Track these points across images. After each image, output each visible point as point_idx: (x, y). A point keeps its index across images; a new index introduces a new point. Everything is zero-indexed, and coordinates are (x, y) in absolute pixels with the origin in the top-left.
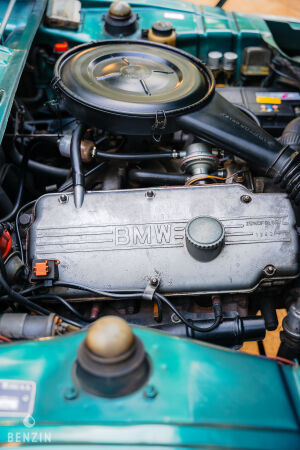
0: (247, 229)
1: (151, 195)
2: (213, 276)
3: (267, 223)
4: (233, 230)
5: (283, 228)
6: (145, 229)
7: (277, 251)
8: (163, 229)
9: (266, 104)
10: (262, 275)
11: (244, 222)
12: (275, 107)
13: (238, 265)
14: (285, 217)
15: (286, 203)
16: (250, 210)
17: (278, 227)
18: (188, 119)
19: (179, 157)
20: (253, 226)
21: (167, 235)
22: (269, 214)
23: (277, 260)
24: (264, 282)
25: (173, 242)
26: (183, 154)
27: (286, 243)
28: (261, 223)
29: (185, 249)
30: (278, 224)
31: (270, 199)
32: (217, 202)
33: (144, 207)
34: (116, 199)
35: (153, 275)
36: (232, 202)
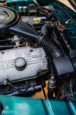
0: (32, 59)
1: (3, 53)
2: (24, 75)
3: (38, 57)
5: (43, 58)
6: (2, 63)
7: (42, 65)
8: (7, 63)
9: (37, 21)
10: (38, 72)
11: (31, 57)
12: (39, 22)
13: (31, 70)
14: (43, 55)
15: (43, 50)
16: (33, 54)
17: (41, 58)
18: (11, 28)
19: (11, 40)
20: (34, 58)
21: (9, 65)
22: (38, 54)
23: (42, 67)
24: (39, 74)
25: (11, 66)
26: (12, 39)
27: (44, 62)
28: (36, 57)
29: (15, 68)
30: (41, 57)
31: (38, 50)
32: (23, 53)
33: (1, 57)
35: (6, 77)
36: (27, 52)
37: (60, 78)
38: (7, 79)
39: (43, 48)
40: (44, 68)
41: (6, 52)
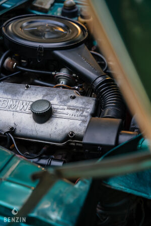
0: (66, 111)
4: (59, 110)
5: (85, 113)
6: (16, 102)
8: (24, 104)
10: (67, 137)
11: (66, 107)
15: (93, 102)
16: (73, 103)
17: (83, 113)
20: (70, 111)
21: (25, 107)
22: (81, 106)
23: (76, 130)
25: (27, 110)
27: (84, 121)
28: (74, 109)
29: (31, 115)
30: (83, 111)
31: (85, 99)
32: (57, 96)
33: (21, 92)
34: (11, 87)
35: (13, 125)
36: (65, 97)
37: (87, 150)
38: (12, 128)
39: (95, 99)
40: (80, 133)
41: (33, 87)
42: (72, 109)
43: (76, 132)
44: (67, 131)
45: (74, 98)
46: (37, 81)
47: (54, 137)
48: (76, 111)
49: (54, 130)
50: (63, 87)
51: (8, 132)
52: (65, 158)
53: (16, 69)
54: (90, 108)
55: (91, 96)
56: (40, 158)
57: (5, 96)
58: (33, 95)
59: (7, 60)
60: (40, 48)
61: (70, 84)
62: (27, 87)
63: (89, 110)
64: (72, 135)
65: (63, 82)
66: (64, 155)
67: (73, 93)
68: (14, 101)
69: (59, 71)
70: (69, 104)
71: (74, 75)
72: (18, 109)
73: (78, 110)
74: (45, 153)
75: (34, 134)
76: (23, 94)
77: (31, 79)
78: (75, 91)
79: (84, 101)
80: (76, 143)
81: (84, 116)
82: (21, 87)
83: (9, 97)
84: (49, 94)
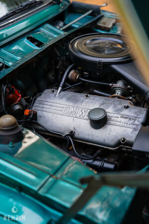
0: (119, 119)
2: (97, 137)
4: (113, 118)
5: (136, 122)
7: (129, 133)
8: (83, 111)
10: (119, 143)
11: (119, 116)
13: (109, 134)
14: (139, 118)
16: (126, 112)
17: (134, 122)
20: (123, 119)
21: (84, 114)
22: (133, 115)
23: (128, 137)
24: (122, 147)
25: (86, 117)
27: (135, 129)
28: (127, 118)
29: (89, 121)
30: (135, 120)
31: (138, 109)
32: (113, 105)
33: (81, 101)
34: (73, 96)
35: (72, 129)
36: (119, 107)
37: (136, 157)
38: (72, 132)
39: (146, 109)
40: (131, 140)
41: (92, 97)
42: (125, 118)
43: (127, 139)
44: (120, 138)
45: (127, 107)
46: (96, 91)
47: (108, 142)
48: (128, 119)
49: (108, 135)
50: (119, 97)
51: (68, 135)
52: (117, 161)
53: (79, 80)
54: (142, 117)
55: (143, 107)
56: (95, 159)
57: (67, 103)
58: (91, 103)
59: (72, 72)
60: (100, 63)
61: (125, 95)
62: (87, 96)
63: (140, 120)
64: (123, 141)
65: (118, 93)
66: (116, 158)
67: (127, 103)
68: (75, 108)
69: (116, 83)
70: (122, 113)
71: (129, 87)
72: (78, 115)
73: (130, 119)
74: (99, 155)
75: (90, 138)
76: (82, 102)
77: (91, 89)
78: (128, 101)
79: (136, 110)
80: (127, 148)
81: (136, 124)
82: (81, 96)
83: (71, 104)
84: (105, 103)
